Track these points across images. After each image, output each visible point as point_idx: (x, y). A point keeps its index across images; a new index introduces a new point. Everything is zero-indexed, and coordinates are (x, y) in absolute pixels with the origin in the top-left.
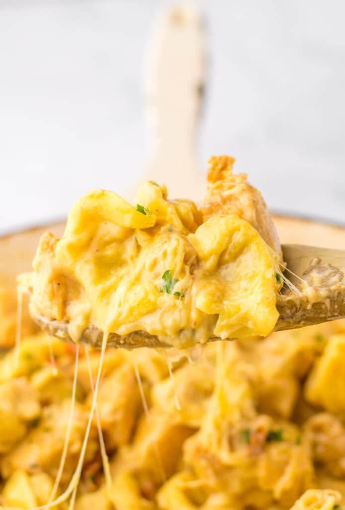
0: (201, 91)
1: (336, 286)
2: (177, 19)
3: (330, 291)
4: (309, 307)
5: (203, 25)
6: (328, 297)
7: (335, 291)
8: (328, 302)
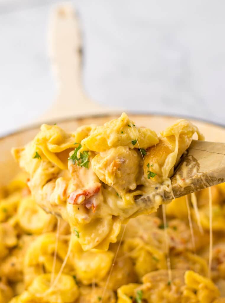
0: (81, 52)
1: (195, 176)
2: (61, 14)
3: (192, 179)
4: (182, 190)
5: (77, 15)
6: (192, 183)
7: (195, 179)
8: (192, 186)
